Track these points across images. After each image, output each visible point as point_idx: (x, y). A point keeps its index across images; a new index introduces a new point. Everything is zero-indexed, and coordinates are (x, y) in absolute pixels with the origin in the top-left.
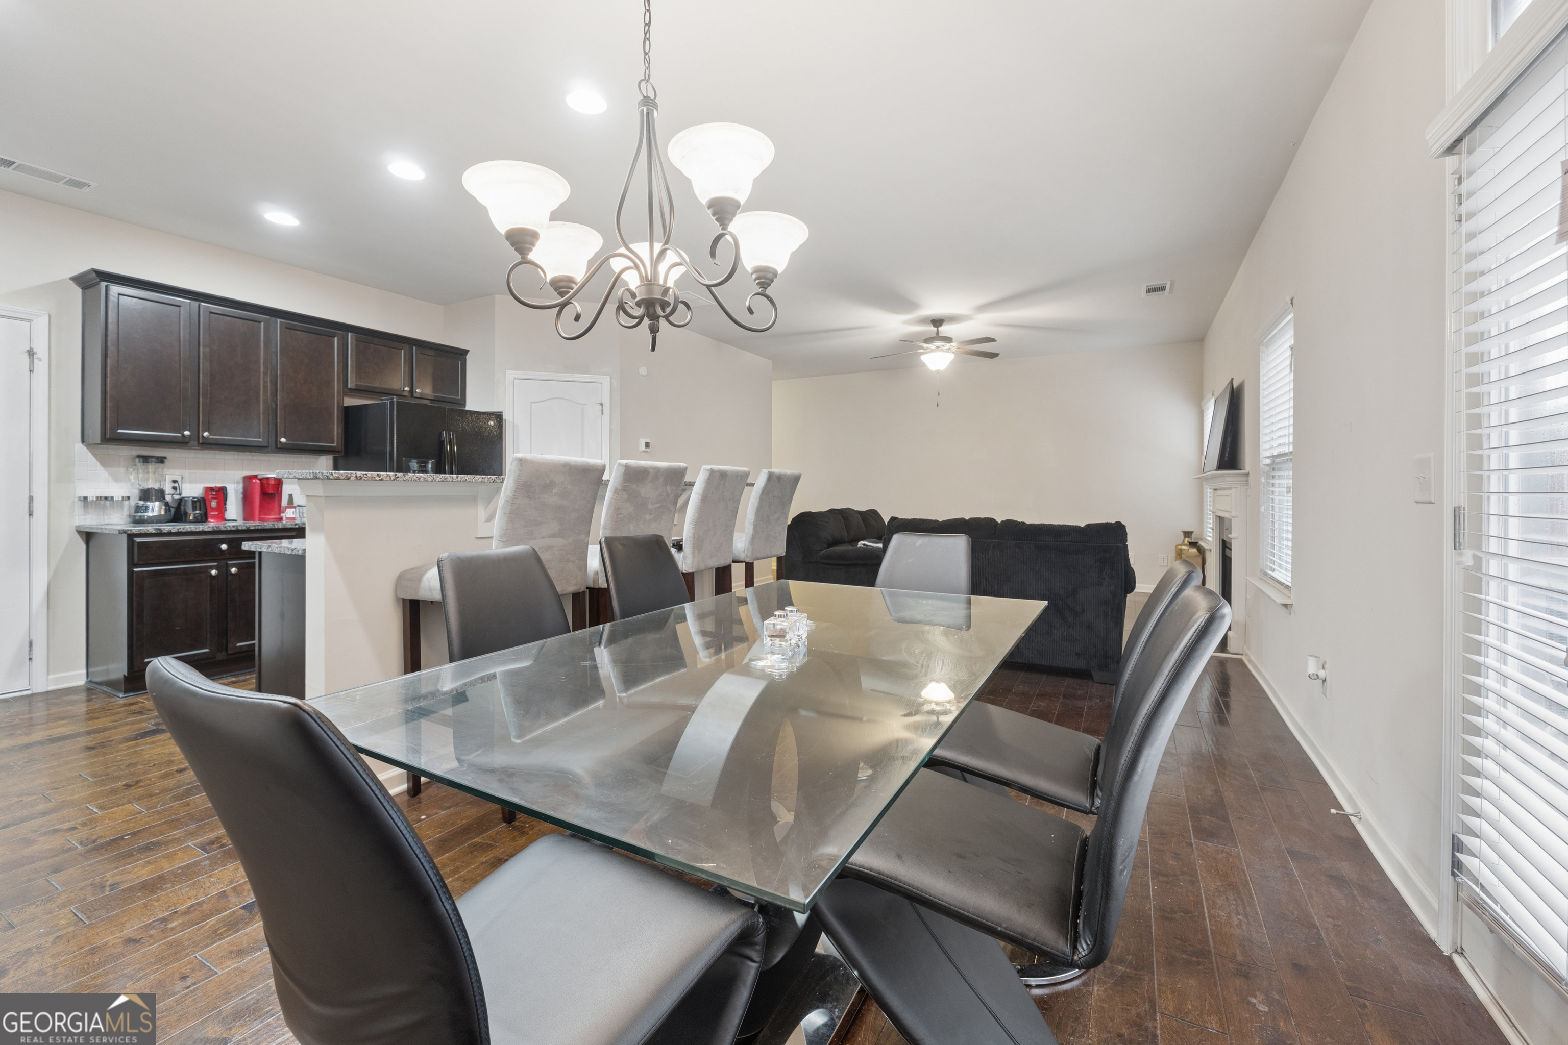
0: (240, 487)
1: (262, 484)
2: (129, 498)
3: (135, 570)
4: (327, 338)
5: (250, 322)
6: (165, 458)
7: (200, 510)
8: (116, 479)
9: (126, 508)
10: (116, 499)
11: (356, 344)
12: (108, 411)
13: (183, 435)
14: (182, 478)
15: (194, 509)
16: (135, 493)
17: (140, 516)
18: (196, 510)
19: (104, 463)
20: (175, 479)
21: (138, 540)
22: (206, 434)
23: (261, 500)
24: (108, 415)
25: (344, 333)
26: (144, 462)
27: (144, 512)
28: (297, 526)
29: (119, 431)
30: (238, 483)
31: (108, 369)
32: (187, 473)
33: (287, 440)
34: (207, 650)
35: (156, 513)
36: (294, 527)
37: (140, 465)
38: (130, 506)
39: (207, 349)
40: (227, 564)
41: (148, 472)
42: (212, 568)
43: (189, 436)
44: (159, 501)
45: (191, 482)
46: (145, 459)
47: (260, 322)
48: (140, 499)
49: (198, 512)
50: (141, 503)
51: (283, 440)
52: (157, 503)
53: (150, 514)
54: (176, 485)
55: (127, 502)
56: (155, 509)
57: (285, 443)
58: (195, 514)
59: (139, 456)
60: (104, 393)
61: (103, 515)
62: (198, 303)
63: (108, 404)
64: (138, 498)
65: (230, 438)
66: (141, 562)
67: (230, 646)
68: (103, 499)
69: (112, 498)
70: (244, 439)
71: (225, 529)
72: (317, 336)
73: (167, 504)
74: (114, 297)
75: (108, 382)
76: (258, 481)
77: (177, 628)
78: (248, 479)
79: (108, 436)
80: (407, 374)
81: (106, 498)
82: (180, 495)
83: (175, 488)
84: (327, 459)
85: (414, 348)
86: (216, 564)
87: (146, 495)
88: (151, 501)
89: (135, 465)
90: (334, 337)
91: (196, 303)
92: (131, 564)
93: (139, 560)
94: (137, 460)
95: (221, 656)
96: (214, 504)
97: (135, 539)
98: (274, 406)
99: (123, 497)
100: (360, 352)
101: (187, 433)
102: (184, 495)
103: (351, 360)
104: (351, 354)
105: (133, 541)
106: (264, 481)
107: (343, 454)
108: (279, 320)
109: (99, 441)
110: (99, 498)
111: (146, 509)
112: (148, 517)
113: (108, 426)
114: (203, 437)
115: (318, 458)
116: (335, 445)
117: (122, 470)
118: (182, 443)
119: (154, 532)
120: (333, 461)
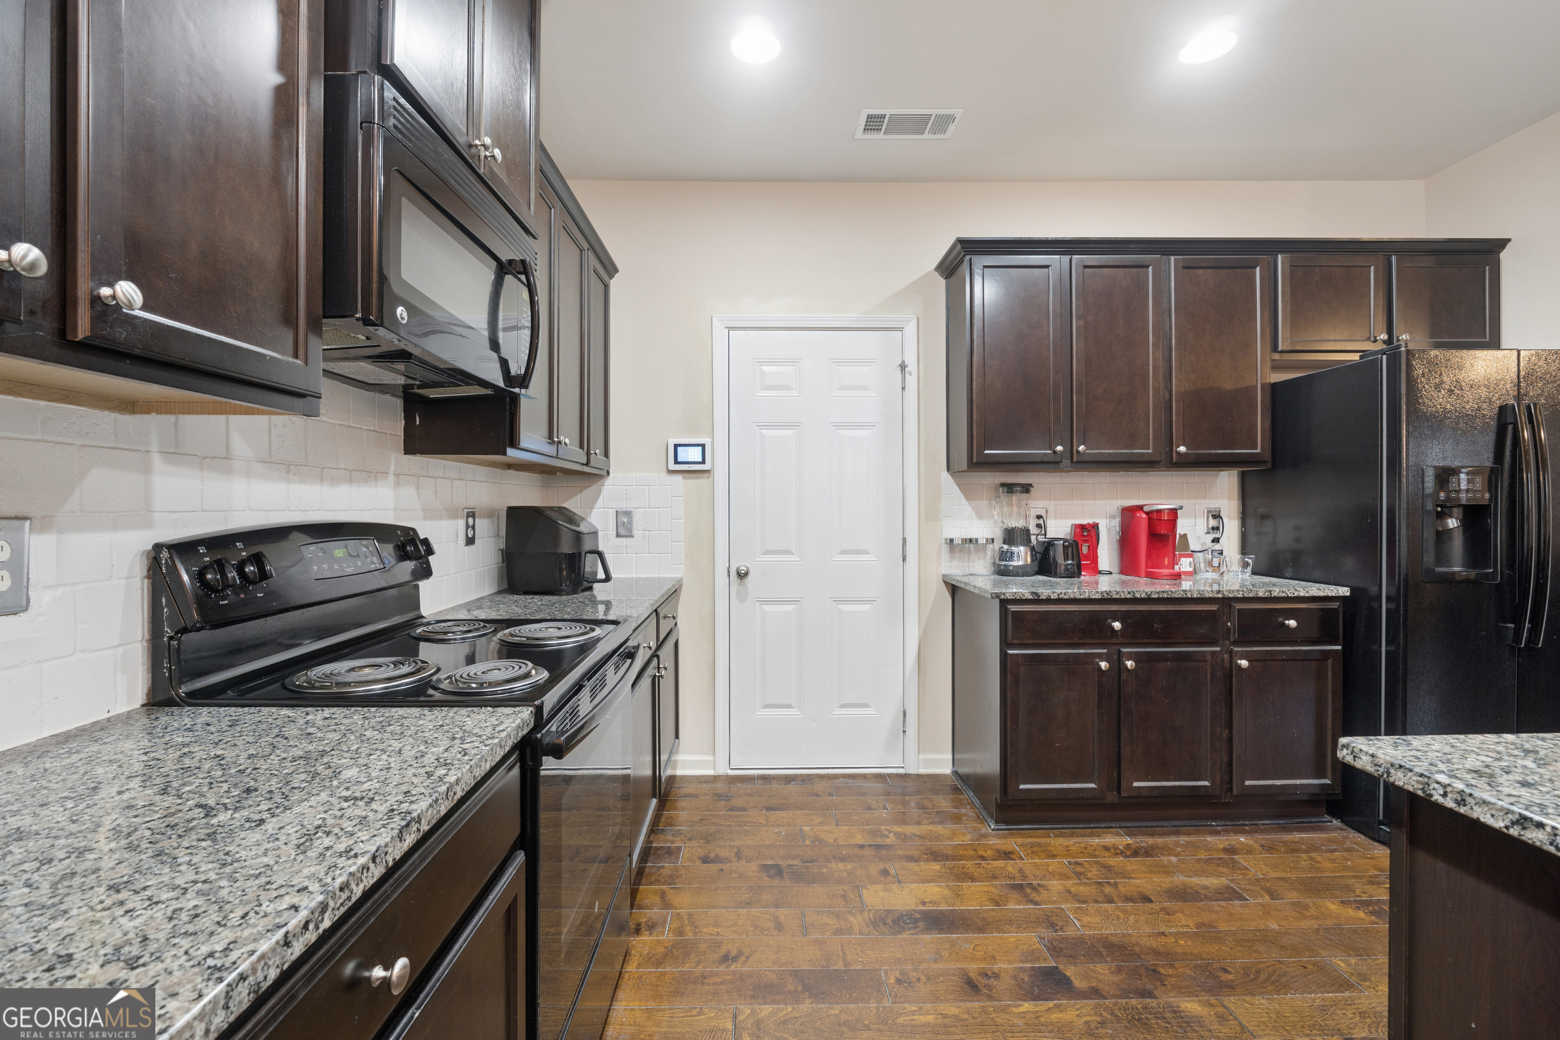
0: (1116, 523)
1: (1150, 520)
2: (993, 540)
3: (1010, 652)
4: (1244, 271)
5: (1134, 270)
6: (1031, 485)
7: (1073, 560)
8: (980, 516)
9: (989, 554)
10: (981, 541)
11: (1292, 273)
12: (975, 427)
13: (1055, 452)
14: (1047, 511)
15: (1066, 558)
16: (998, 534)
17: (1005, 565)
18: (1068, 560)
19: (969, 494)
20: (1039, 514)
21: (1013, 608)
22: (1081, 448)
23: (1148, 545)
24: (975, 432)
25: (1270, 258)
26: (1008, 492)
27: (1009, 561)
28: (1220, 596)
29: (986, 452)
30: (1113, 517)
31: (974, 369)
32: (1051, 505)
33: (1187, 449)
34: (1092, 785)
35: (1021, 563)
36: (1216, 596)
37: (1004, 498)
38: (994, 550)
39: (1082, 322)
40: (1119, 651)
41: (1012, 505)
42: (1101, 657)
43: (1062, 452)
44: (1024, 545)
45: (1056, 518)
46: (1010, 488)
47: (1147, 267)
48: (1004, 543)
49: (1070, 562)
50: (1006, 547)
51: (1182, 449)
52: (1022, 548)
53: (1015, 563)
54: (1041, 521)
55: (991, 546)
56: (1022, 556)
57: (1185, 454)
58: (1066, 565)
59: (1003, 485)
60: (970, 402)
61: (968, 561)
62: (1070, 257)
63: (975, 417)
64: (1001, 541)
65: (1111, 451)
66: (1015, 642)
67: (1124, 784)
68: (968, 541)
69: (977, 540)
70: (1128, 451)
71: (1118, 597)
72: (1228, 271)
73: (1033, 549)
74: (978, 274)
75: (974, 386)
76: (1144, 516)
77: (1058, 745)
78: (1129, 513)
79: (975, 460)
80: (1381, 309)
81: (971, 540)
82: (1045, 535)
83: (1038, 526)
84: (1229, 476)
85: (1394, 258)
86: (1105, 651)
87: (1012, 536)
88: (1017, 545)
89: (999, 497)
90: (1255, 268)
91: (1066, 259)
92: (1005, 643)
93: (1013, 638)
94: (1001, 489)
95: (1111, 797)
96: (1085, 550)
97: (1009, 607)
98: (1167, 396)
99: (987, 539)
100: (1296, 286)
101: (1059, 448)
102: (1051, 534)
103: (1282, 302)
104: (1282, 291)
105: (1006, 609)
106: (1154, 517)
107: (1269, 466)
108: (1172, 258)
109: (965, 468)
110: (965, 541)
111: (1011, 556)
112: (1015, 567)
113: (975, 446)
114: (1078, 452)
115: (1217, 475)
116: (1258, 451)
117: (985, 503)
118: (1051, 464)
119: (1031, 597)
120: (1238, 479)
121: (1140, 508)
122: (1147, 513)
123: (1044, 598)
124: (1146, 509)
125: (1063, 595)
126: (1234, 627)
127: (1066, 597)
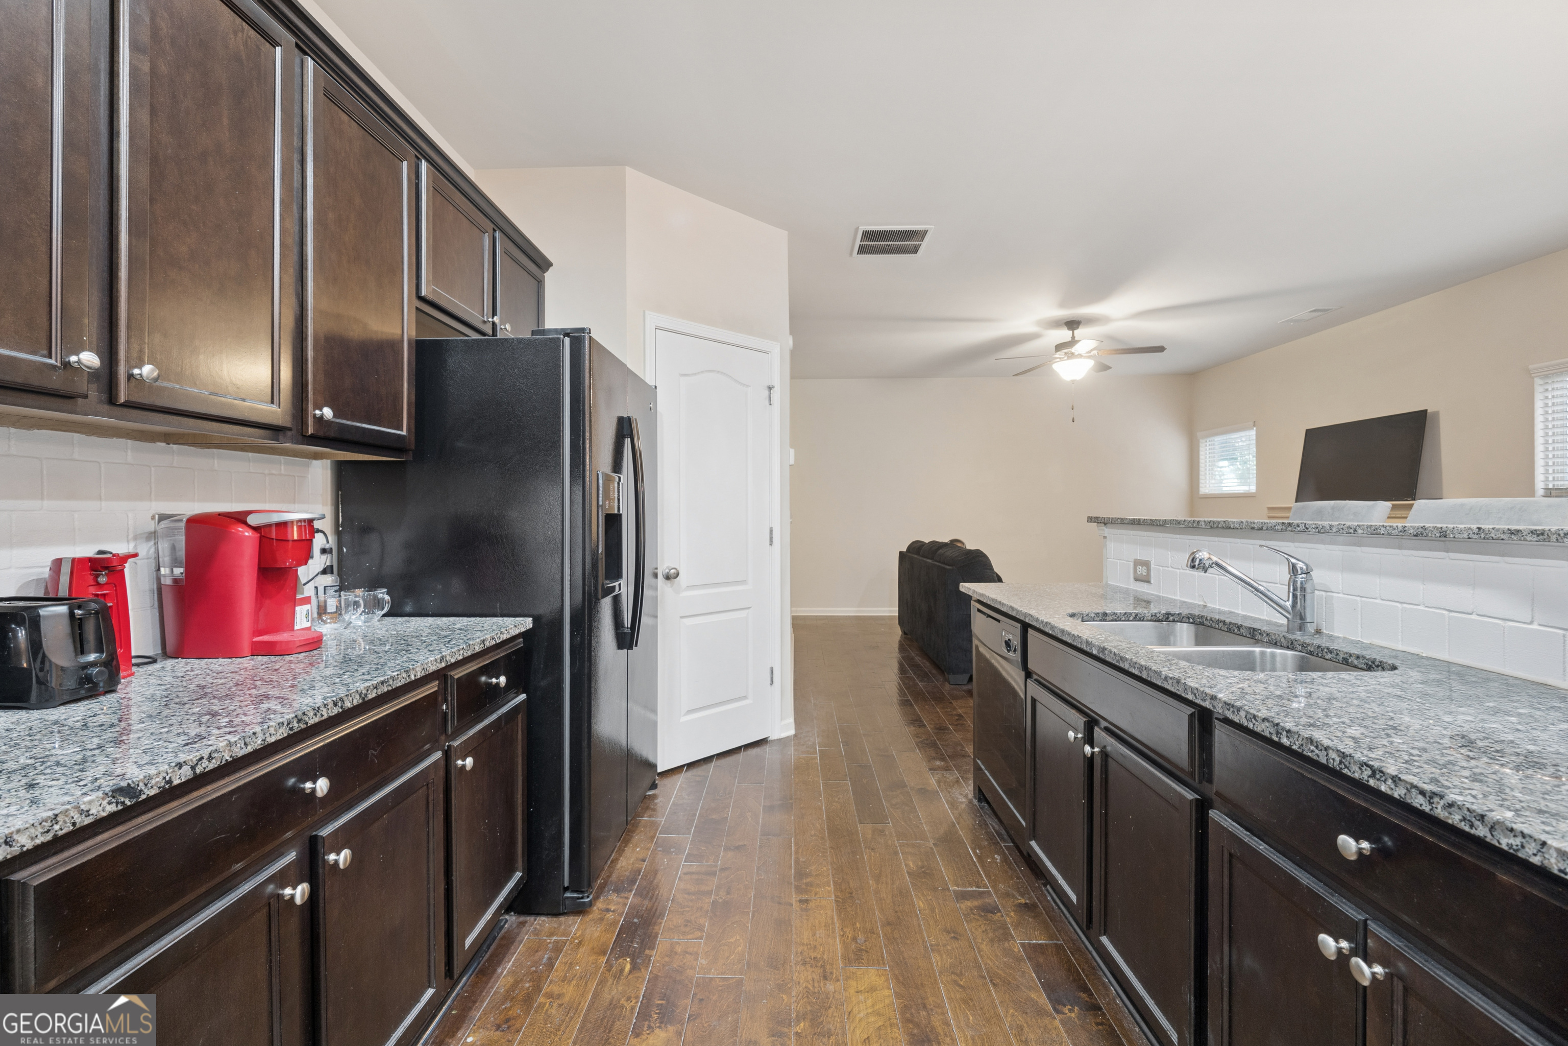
4: (391, 156)
11: (432, 194)
13: (70, 367)
22: (146, 371)
23: (256, 592)
25: (416, 158)
33: (332, 414)
39: (144, 64)
47: (275, 43)
51: (327, 412)
72: (375, 143)
76: (249, 534)
80: (490, 287)
85: (498, 234)
90: (403, 160)
100: (436, 214)
101: (87, 359)
103: (426, 228)
104: (426, 214)
106: (267, 537)
107: (411, 456)
108: (310, 61)
116: (404, 434)
119: (112, 808)
120: (332, 473)
121: (240, 518)
122: (255, 529)
123: (152, 792)
124: (252, 520)
125: (205, 763)
126: (453, 710)
127: (212, 766)
